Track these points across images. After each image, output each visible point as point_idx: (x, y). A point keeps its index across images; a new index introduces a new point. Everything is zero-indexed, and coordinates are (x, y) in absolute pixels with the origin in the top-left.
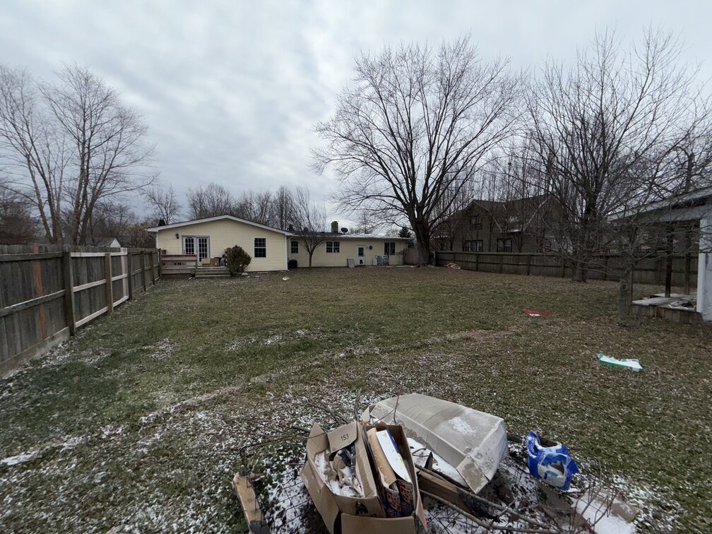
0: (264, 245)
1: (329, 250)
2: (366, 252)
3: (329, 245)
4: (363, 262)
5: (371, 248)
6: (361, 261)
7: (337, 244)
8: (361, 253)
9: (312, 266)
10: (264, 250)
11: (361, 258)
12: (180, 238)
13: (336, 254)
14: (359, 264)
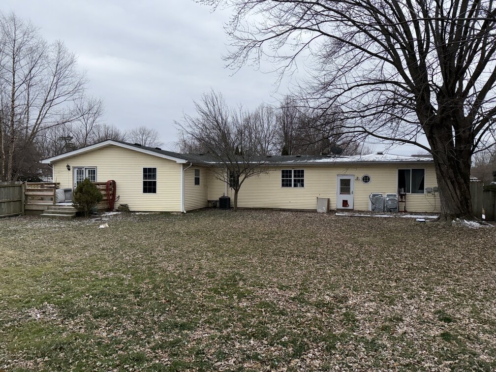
0: (154, 176)
1: (286, 184)
2: (356, 186)
3: (286, 174)
4: (350, 203)
5: (366, 179)
6: (345, 203)
7: (300, 174)
8: (345, 186)
9: (239, 206)
10: (155, 183)
11: (345, 197)
12: (71, 169)
13: (299, 189)
14: (340, 206)
